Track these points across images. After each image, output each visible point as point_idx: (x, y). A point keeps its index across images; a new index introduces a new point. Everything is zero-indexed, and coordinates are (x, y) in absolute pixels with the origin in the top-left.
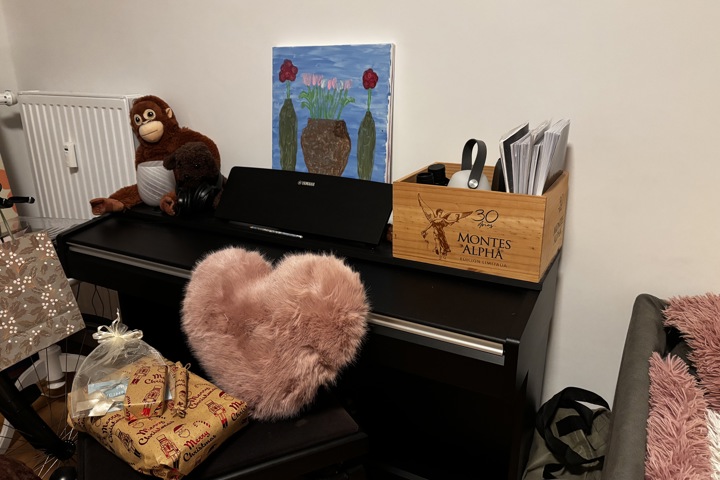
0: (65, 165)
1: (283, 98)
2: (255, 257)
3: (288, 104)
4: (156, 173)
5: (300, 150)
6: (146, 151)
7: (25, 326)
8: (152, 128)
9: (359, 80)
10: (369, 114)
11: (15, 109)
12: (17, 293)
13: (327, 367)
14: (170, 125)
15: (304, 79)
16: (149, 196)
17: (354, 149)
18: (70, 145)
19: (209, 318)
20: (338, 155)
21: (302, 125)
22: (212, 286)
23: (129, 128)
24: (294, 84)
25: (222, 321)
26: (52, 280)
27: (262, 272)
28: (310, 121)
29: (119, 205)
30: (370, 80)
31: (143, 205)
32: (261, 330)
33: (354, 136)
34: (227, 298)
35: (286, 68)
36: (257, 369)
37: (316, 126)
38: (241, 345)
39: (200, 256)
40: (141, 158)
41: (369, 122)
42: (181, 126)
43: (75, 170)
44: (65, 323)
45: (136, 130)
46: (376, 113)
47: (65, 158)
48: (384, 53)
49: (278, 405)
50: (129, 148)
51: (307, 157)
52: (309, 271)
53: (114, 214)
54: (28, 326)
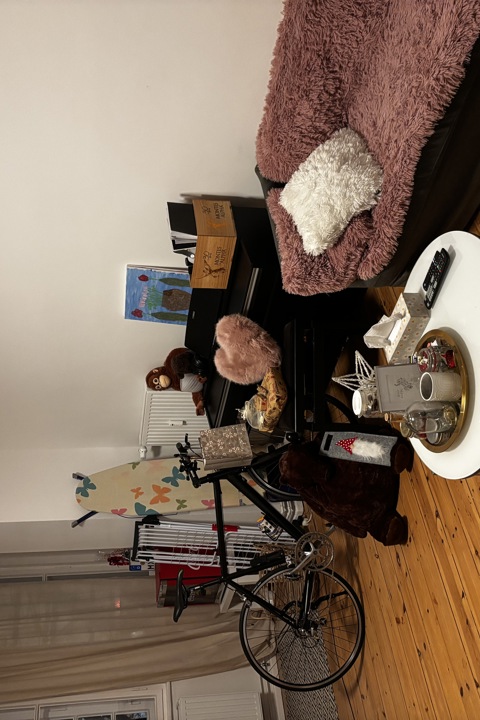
0: (180, 427)
1: (151, 317)
2: (218, 352)
3: (153, 315)
4: (186, 382)
5: (178, 312)
6: (175, 385)
7: (238, 444)
8: (163, 381)
9: (144, 283)
10: (161, 280)
11: (149, 448)
12: (224, 445)
13: (258, 335)
14: (162, 371)
15: (142, 306)
16: (198, 387)
17: (177, 287)
18: (171, 423)
19: (241, 375)
20: (181, 295)
21: (165, 310)
22: (228, 371)
23: (163, 392)
24: (144, 311)
25: (241, 371)
26: (221, 433)
27: (223, 351)
28: (163, 306)
29: (200, 403)
30: (144, 278)
31: (202, 391)
32: (243, 358)
33: (172, 287)
34: (232, 367)
35: (135, 313)
36: (258, 362)
37: (165, 303)
38: (250, 365)
39: (217, 374)
40: (178, 388)
41: (164, 280)
42: (162, 365)
43: (184, 423)
44: (241, 431)
45: (163, 389)
46: (160, 277)
47: (177, 426)
48: (131, 272)
49: (273, 355)
50: (172, 393)
51: (181, 309)
52: (221, 336)
53: (205, 405)
54: (238, 443)
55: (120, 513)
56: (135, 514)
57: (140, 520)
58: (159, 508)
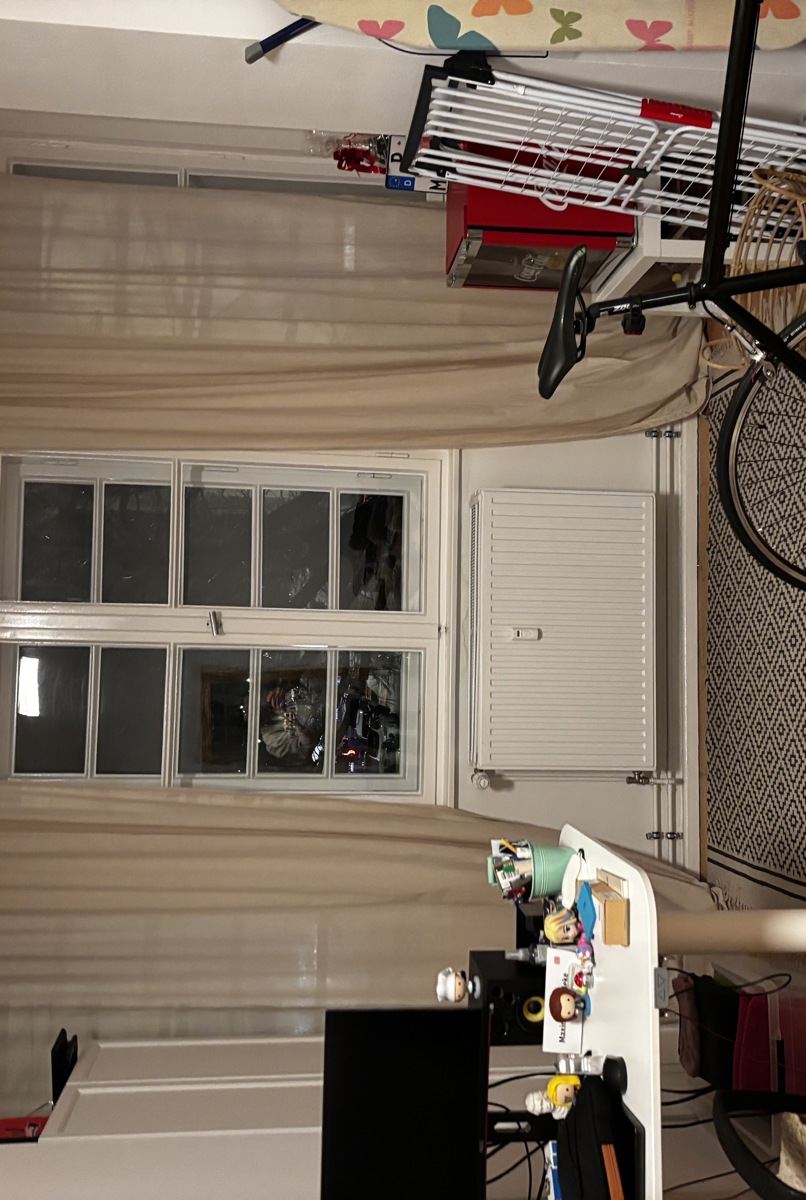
55: (384, 32)
56: (426, 41)
57: (439, 62)
58: (499, 32)
